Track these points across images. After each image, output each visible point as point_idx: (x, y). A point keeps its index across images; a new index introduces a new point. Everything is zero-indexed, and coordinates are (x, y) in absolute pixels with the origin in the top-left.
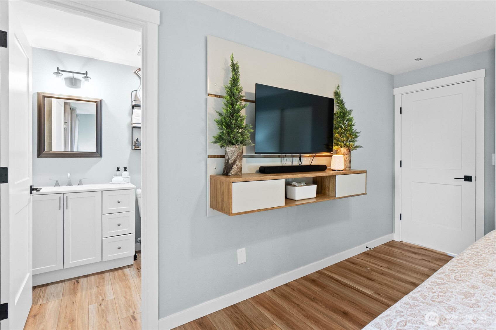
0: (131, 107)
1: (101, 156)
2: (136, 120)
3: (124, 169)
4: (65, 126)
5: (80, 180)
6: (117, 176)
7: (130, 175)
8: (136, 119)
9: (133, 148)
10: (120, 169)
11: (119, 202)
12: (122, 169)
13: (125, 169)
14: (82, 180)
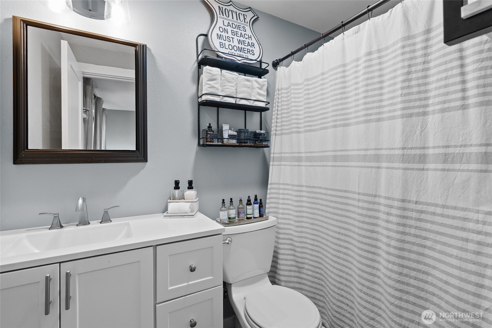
0: (196, 65)
1: (145, 159)
2: (210, 87)
3: (188, 185)
4: (85, 116)
5: (106, 212)
6: (174, 199)
7: (198, 196)
8: (209, 84)
9: (201, 143)
10: (179, 185)
11: (192, 270)
12: (184, 185)
13: (190, 186)
14: (108, 211)
